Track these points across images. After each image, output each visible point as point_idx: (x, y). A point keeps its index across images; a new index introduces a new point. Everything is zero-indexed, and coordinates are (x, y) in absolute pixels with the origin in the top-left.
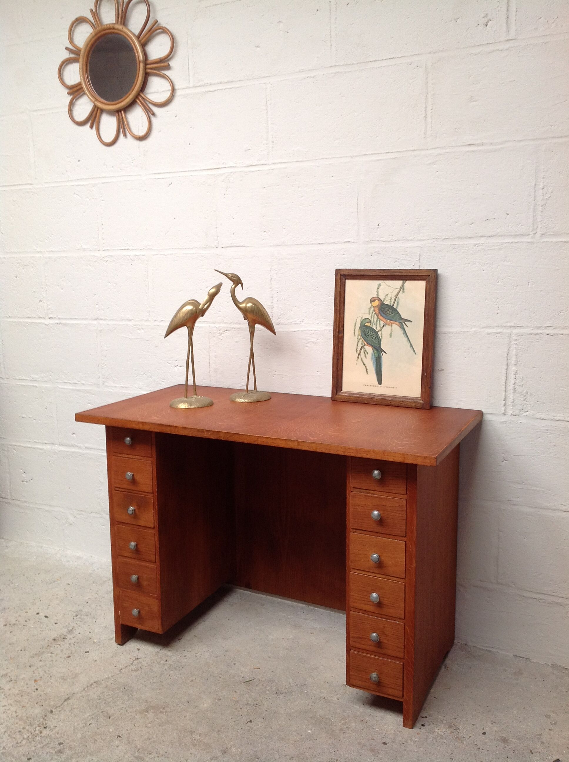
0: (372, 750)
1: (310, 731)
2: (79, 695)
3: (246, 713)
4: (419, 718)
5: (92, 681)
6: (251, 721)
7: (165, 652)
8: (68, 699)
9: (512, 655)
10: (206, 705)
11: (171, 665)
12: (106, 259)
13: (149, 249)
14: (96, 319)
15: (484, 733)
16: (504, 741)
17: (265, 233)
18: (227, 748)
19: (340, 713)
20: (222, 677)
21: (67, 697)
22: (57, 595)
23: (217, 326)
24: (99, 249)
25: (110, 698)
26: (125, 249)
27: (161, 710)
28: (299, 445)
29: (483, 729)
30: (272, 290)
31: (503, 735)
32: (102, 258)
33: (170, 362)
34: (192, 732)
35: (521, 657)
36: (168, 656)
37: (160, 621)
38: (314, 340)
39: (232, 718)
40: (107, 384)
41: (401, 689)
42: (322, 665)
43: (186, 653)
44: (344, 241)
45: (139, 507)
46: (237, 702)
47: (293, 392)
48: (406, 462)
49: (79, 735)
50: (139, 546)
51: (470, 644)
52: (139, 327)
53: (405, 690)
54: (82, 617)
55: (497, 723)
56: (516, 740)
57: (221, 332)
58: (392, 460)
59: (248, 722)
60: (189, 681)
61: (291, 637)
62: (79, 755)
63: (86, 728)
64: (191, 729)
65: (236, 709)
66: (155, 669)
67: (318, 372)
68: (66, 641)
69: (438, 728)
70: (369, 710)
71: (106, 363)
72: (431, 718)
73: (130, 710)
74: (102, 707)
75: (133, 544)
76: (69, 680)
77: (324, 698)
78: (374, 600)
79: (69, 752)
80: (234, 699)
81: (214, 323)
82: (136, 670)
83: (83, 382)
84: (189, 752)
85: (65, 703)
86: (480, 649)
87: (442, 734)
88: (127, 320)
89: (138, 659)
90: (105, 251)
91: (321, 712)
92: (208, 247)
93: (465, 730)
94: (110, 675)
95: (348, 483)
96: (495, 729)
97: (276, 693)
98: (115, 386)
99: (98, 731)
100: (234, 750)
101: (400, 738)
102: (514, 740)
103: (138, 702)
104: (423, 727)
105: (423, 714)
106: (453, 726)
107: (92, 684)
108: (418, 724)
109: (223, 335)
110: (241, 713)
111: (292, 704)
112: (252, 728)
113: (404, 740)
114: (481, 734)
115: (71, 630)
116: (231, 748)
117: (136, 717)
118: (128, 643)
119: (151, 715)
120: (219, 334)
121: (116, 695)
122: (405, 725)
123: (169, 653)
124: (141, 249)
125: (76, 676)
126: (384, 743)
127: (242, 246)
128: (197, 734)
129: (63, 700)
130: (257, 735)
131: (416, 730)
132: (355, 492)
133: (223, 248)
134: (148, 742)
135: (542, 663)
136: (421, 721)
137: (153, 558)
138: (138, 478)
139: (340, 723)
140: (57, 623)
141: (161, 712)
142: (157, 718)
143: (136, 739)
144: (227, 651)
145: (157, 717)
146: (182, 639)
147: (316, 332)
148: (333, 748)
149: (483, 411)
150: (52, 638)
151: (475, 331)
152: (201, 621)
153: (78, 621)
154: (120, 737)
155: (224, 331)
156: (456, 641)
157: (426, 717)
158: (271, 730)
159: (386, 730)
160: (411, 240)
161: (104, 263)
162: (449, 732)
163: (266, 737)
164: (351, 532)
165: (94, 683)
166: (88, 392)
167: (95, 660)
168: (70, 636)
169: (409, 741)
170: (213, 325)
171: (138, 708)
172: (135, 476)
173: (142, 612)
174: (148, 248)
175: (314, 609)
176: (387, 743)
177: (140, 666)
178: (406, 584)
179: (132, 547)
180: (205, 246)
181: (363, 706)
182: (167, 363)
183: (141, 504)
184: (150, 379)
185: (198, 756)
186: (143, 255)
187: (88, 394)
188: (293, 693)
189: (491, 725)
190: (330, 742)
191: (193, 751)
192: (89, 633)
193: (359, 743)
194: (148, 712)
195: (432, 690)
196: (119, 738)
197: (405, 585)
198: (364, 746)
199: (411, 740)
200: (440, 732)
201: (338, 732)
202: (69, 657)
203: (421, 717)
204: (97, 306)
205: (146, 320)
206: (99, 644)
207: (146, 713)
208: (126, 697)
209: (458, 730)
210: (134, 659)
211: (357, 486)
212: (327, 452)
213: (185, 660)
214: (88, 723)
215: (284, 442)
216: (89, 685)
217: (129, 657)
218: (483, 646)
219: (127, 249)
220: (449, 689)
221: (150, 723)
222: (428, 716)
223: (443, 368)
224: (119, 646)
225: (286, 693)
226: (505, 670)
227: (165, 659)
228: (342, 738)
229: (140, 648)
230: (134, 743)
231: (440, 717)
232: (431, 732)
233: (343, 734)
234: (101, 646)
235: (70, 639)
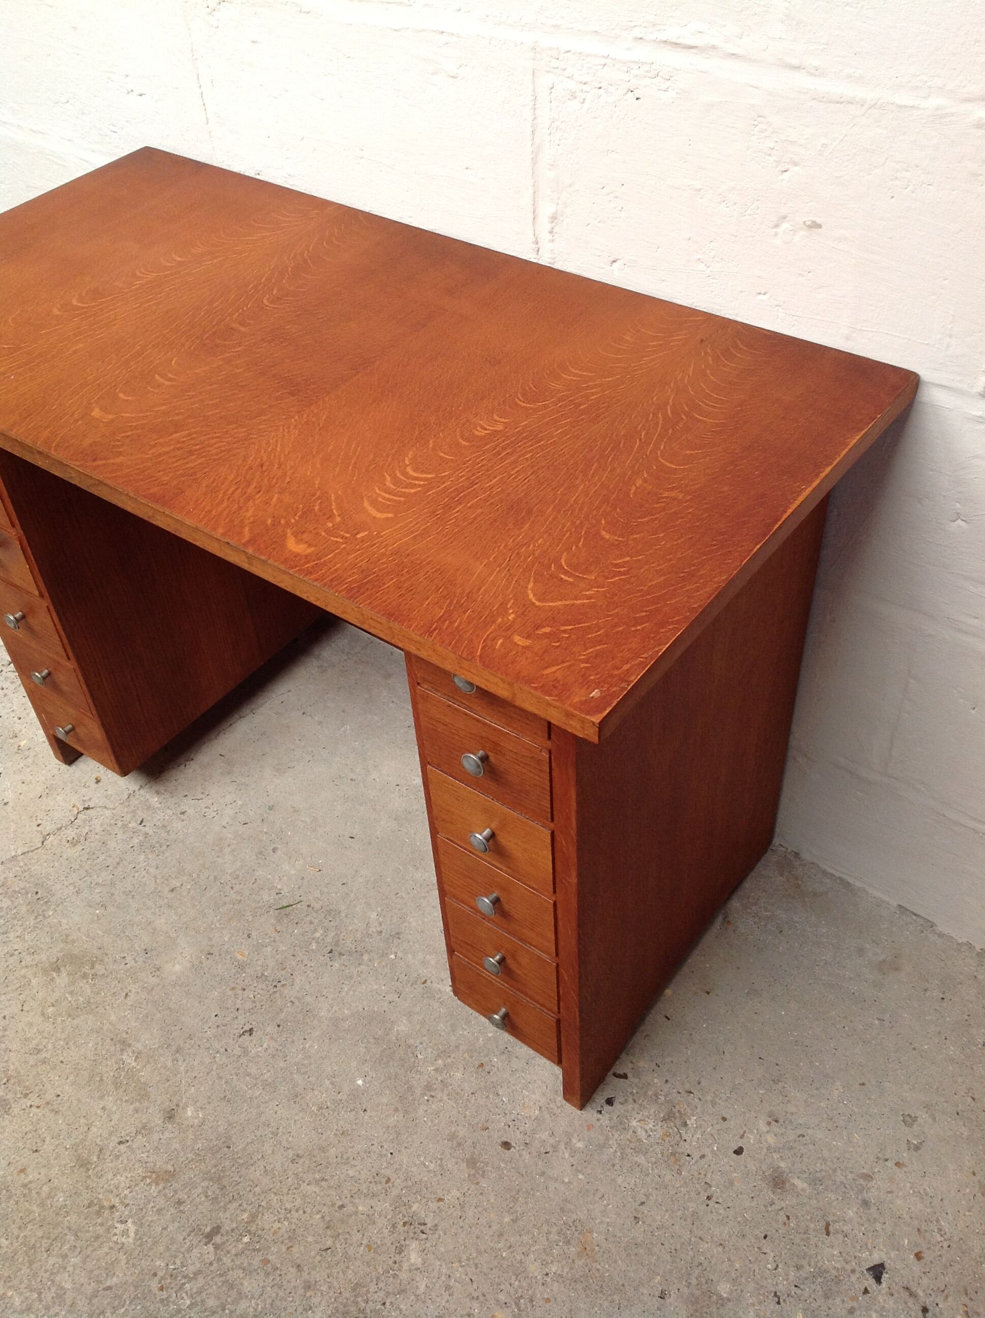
0: (472, 1163)
1: (360, 1082)
3: (249, 1005)
4: (610, 1078)
6: (251, 1031)
7: (148, 797)
9: (895, 904)
10: (178, 967)
11: (146, 835)
15: (739, 1151)
16: (776, 1185)
18: (177, 1105)
19: (443, 1034)
20: (237, 888)
27: (87, 968)
29: (742, 1137)
31: (782, 1165)
33: (113, 76)
34: (125, 1044)
35: (916, 915)
36: (149, 808)
38: (451, 67)
39: (216, 1016)
43: (188, 805)
46: (242, 967)
55: (781, 1121)
56: (806, 1185)
59: (243, 1034)
60: (167, 889)
64: (124, 1035)
65: (233, 989)
66: (112, 844)
69: (639, 1117)
72: (636, 1080)
73: (28, 960)
77: (425, 982)
80: (239, 957)
82: (74, 843)
84: (102, 1104)
86: (825, 873)
87: (643, 1137)
89: (87, 809)
91: (402, 1027)
93: (698, 1134)
94: (19, 852)
96: (771, 1139)
97: (331, 952)
98: (20, 126)
100: (190, 1112)
101: (544, 1136)
102: (800, 1184)
103: (48, 940)
104: (607, 1108)
105: (619, 1068)
106: (677, 1114)
108: (600, 1099)
110: (239, 1002)
111: (351, 993)
112: (245, 1052)
113: (552, 1141)
114: (731, 1152)
116: (186, 1106)
117: (34, 982)
119: (62, 980)
121: (15, 911)
123: (154, 800)
126: (506, 1145)
128: (133, 1052)
130: (249, 1075)
131: (590, 1114)
134: (32, 1060)
135: (960, 941)
136: (612, 1087)
137: (61, 650)
139: (433, 1065)
141: (85, 976)
142: (71, 993)
143: (14, 1047)
144: (271, 808)
145: (72, 988)
146: (193, 759)
147: (454, 38)
148: (392, 1141)
149: (920, 373)
152: (248, 711)
156: (776, 841)
157: (625, 1076)
158: (283, 1064)
159: (524, 1104)
162: (660, 1132)
163: (265, 1084)
167: (5, 801)
169: (562, 1146)
171: (44, 957)
176: (513, 1144)
177: (87, 829)
178: (557, 906)
185: (116, 1117)
188: (366, 957)
189: (764, 1128)
190: (391, 1121)
191: (109, 1101)
192: (16, 718)
193: (452, 1137)
194: (58, 970)
195: (668, 992)
198: (459, 1144)
199: (568, 1144)
200: (639, 1131)
201: (418, 1091)
203: (614, 1075)
206: (26, 753)
207: (55, 974)
208: (31, 921)
209: (683, 1131)
210: (81, 808)
213: (180, 825)
217: (74, 799)
218: (837, 870)
220: (708, 993)
221: (53, 1006)
222: (629, 1075)
223: (819, 221)
224: (64, 767)
225: (350, 953)
226: (861, 951)
227: (140, 815)
228: (421, 1112)
229: (103, 778)
230: (6, 1058)
231: (656, 1080)
232: (621, 1125)
233: (428, 1100)
234: (30, 760)
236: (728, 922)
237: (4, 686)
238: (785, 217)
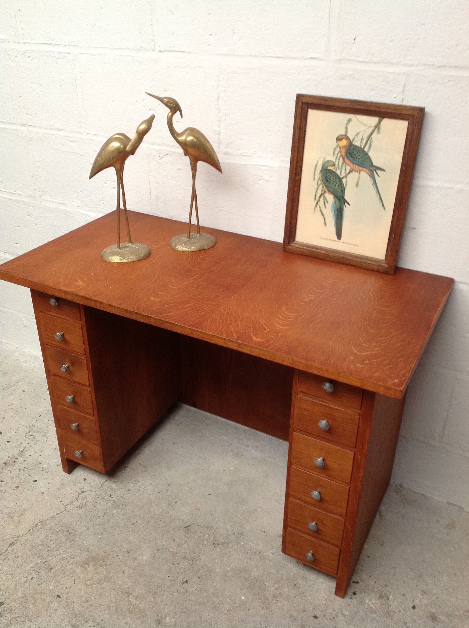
1: (243, 598)
2: (24, 539)
3: (182, 570)
4: (351, 583)
5: (37, 521)
6: (187, 582)
7: (110, 484)
8: (13, 543)
9: (446, 502)
10: (145, 557)
11: (114, 501)
12: (28, 55)
13: (74, 45)
14: (24, 125)
15: (414, 607)
16: (433, 619)
17: (211, 36)
18: (161, 618)
19: (274, 573)
20: (163, 520)
21: (12, 541)
22: (12, 404)
23: (157, 148)
24: (18, 41)
25: (53, 543)
26: (47, 44)
27: (101, 562)
28: (239, 347)
29: (413, 601)
30: (219, 112)
31: (433, 611)
32: (23, 52)
33: (107, 182)
34: (129, 594)
35: (455, 505)
36: (112, 489)
38: (267, 178)
39: (169, 576)
40: (43, 197)
41: (336, 569)
42: (260, 507)
43: (130, 486)
44: (309, 57)
45: (73, 364)
46: (175, 554)
49: (20, 594)
50: (76, 399)
51: (405, 486)
52: (71, 139)
53: (339, 570)
54: (34, 434)
55: (427, 593)
56: (445, 618)
57: (161, 155)
58: (348, 383)
59: (183, 583)
60: (130, 524)
61: (232, 468)
62: (19, 619)
63: (27, 584)
64: (127, 590)
65: (173, 564)
66: (99, 507)
67: (269, 214)
68: (17, 465)
69: (369, 598)
70: (302, 571)
71: (40, 175)
72: (363, 584)
73: (72, 561)
74: (45, 555)
76: (15, 518)
77: (260, 553)
78: (315, 498)
79: (9, 616)
80: (172, 550)
81: (154, 144)
82: (80, 507)
83: (20, 193)
84: (125, 621)
85: (10, 549)
86: (414, 492)
87: (372, 606)
88: (58, 129)
89: (83, 492)
90: (25, 44)
91: (255, 573)
92: (143, 49)
93: (395, 602)
94: (55, 514)
96: (425, 601)
97: (214, 544)
98: (52, 201)
99: (39, 588)
100: (168, 620)
101: (331, 611)
102: (443, 618)
103: (79, 551)
104: (354, 596)
105: (355, 579)
106: (384, 595)
107: (37, 524)
108: (350, 593)
109: (163, 160)
110: (178, 570)
111: (228, 560)
112: (187, 591)
113: (334, 613)
114: (411, 608)
115: (22, 451)
116: (165, 618)
117: (77, 570)
118: (75, 470)
119: (90, 568)
120: (160, 158)
121: (59, 540)
122: (336, 594)
123: (114, 486)
124: (65, 45)
125: (22, 513)
126: (316, 617)
127: (183, 52)
128: (134, 596)
129: (8, 545)
130: (191, 600)
131: (347, 600)
132: (300, 396)
133: (160, 51)
134: (85, 605)
136: (353, 588)
137: (91, 411)
139: (273, 587)
140: (9, 442)
141: (101, 566)
142: (97, 573)
143: (75, 601)
144: (169, 485)
145: (96, 571)
146: (127, 467)
147: (269, 168)
148: (265, 621)
149: (455, 279)
150: (4, 461)
152: (148, 444)
153: (29, 439)
154: (59, 597)
155: (164, 154)
157: (358, 582)
158: (205, 594)
159: (318, 599)
160: (396, 64)
161: (26, 58)
162: (379, 604)
163: (200, 604)
164: (295, 431)
165: (40, 522)
166: (25, 204)
167: (42, 492)
168: (21, 460)
169: (340, 615)
170: (152, 147)
171: (79, 559)
172: (66, 336)
173: (84, 453)
174: (73, 44)
176: (318, 616)
177: (85, 501)
178: (351, 489)
180: (139, 48)
181: (297, 565)
182: (105, 183)
183: (74, 362)
184: (88, 198)
186: (68, 53)
187: (25, 206)
188: (230, 545)
189: (421, 596)
190: (262, 613)
191: (128, 619)
192: (38, 456)
193: (291, 616)
194: (88, 564)
196: (58, 598)
197: (349, 490)
198: (295, 619)
199: (342, 613)
200: (370, 604)
201: (270, 599)
202: (18, 487)
203: (353, 582)
204: (24, 110)
205: (79, 132)
206: (47, 470)
207: (86, 566)
208: (68, 544)
209: (388, 602)
210: (80, 492)
211: (304, 391)
213: (129, 495)
214: (30, 578)
215: (223, 341)
216: (34, 525)
217: (76, 488)
219: (50, 44)
220: (382, 545)
221: (89, 580)
224: (67, 475)
225: (223, 544)
226: (438, 522)
227: (109, 493)
228: (274, 607)
229: (87, 478)
230: (72, 606)
231: (371, 583)
232: (362, 602)
233: (276, 602)
234: (50, 473)
235: (21, 463)
236: (382, 515)
237: (29, 442)
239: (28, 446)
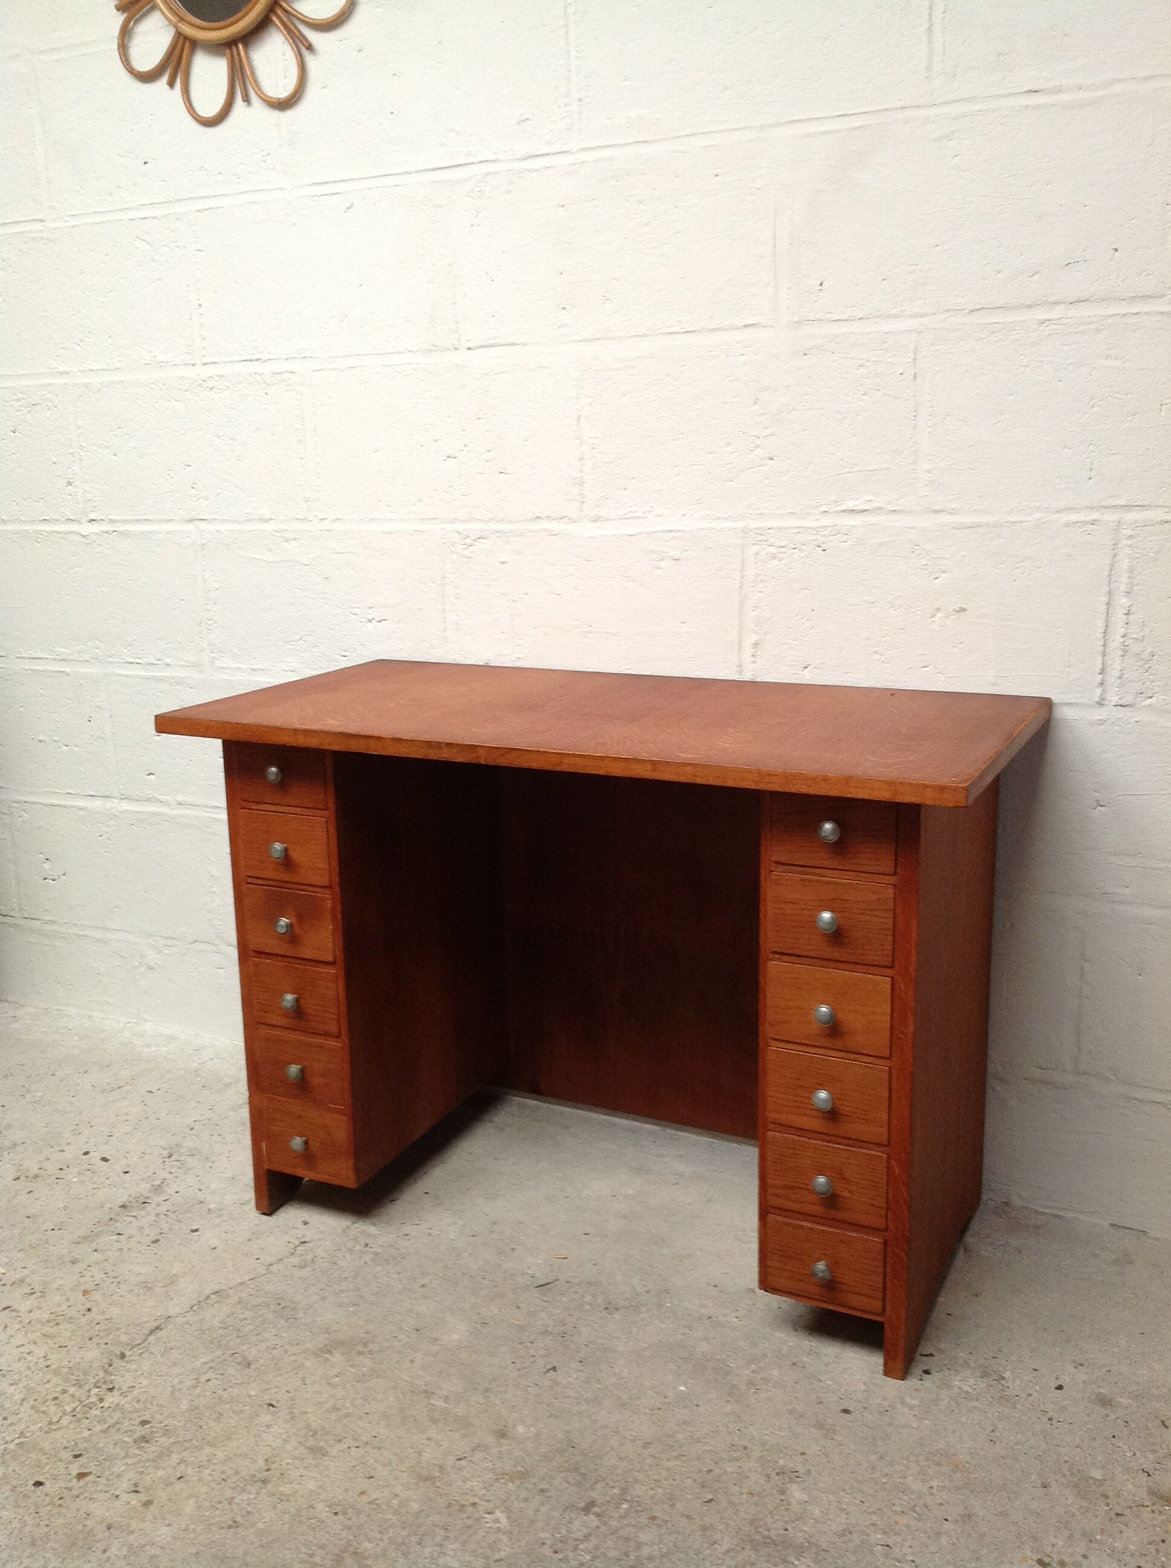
0: (820, 1426)
1: (682, 1388)
2: (180, 1320)
3: (542, 1352)
4: (918, 1357)
5: (208, 1292)
6: (554, 1369)
7: (364, 1228)
8: (158, 1328)
9: (1106, 1224)
10: (455, 1337)
11: (376, 1254)
12: (210, 385)
13: (305, 357)
14: (191, 521)
15: (1060, 1388)
16: (1104, 1404)
17: (564, 312)
18: (506, 1427)
19: (746, 1348)
20: (488, 1277)
21: (155, 1324)
22: (127, 1114)
23: (460, 527)
24: (193, 362)
25: (249, 1324)
26: (251, 360)
27: (360, 1348)
29: (1057, 1378)
30: (581, 443)
31: (1101, 1390)
32: (200, 382)
33: (356, 611)
34: (428, 1394)
35: (1128, 1229)
36: (369, 1235)
37: (351, 1162)
38: (675, 553)
39: (513, 1363)
40: (219, 664)
42: (701, 1250)
43: (407, 1228)
44: (743, 324)
45: (301, 919)
46: (522, 1328)
47: (628, 669)
48: (900, 799)
49: (184, 1405)
50: (302, 1002)
51: (1016, 1202)
52: (288, 536)
54: (182, 1158)
55: (1086, 1365)
56: (1130, 1401)
57: (468, 541)
58: (866, 797)
59: (547, 1371)
60: (416, 1287)
62: (187, 1445)
63: (198, 1390)
64: (424, 1387)
65: (521, 1343)
66: (343, 1263)
67: (683, 625)
68: (149, 1208)
69: (959, 1378)
70: (807, 1343)
71: (216, 618)
72: (943, 1356)
73: (292, 1350)
74: (232, 1343)
75: (289, 997)
76: (158, 1289)
77: (710, 1318)
78: (822, 1106)
79: (163, 1440)
80: (516, 1322)
81: (454, 521)
82: (302, 1266)
83: (169, 661)
84: (425, 1436)
85: (152, 1338)
86: (1036, 1212)
87: (970, 1390)
88: (261, 520)
89: (304, 1242)
90: (207, 366)
91: (705, 1347)
92: (435, 348)
93: (1018, 1382)
94: (246, 1278)
95: (763, 852)
96: (1084, 1377)
97: (606, 1308)
98: (239, 668)
99: (225, 1394)
100: (520, 1429)
101: (879, 1400)
102: (1125, 1401)
103: (308, 1333)
104: (925, 1376)
105: (926, 1348)
106: (992, 1373)
107: (208, 1297)
108: (917, 1370)
109: (472, 549)
110: (532, 1352)
111: (642, 1332)
112: (557, 1383)
113: (886, 1403)
114: (1053, 1389)
115: (159, 1186)
116: (514, 1426)
117: (308, 1363)
118: (281, 1210)
119: (337, 1358)
120: (465, 546)
121: (262, 1318)
122: (887, 1372)
123: (372, 1230)
124: (287, 359)
125: (172, 1281)
126: (846, 1411)
127: (512, 344)
128: (440, 1397)
129: (147, 1332)
130: (568, 1397)
131: (911, 1382)
132: (778, 872)
133: (469, 349)
134: (334, 1416)
136: (921, 1364)
137: (333, 1027)
138: (296, 854)
139: (747, 1369)
140: (127, 1172)
141: (360, 1353)
142: (352, 1366)
143: (309, 1410)
144: (494, 1223)
145: (351, 1363)
146: (398, 1199)
147: (680, 533)
148: (735, 1422)
149: (1053, 698)
150: (119, 1202)
151: (1038, 520)
152: (438, 1163)
153: (172, 1166)
154: (273, 1406)
155: (474, 538)
156: (985, 1196)
157: (931, 1355)
158: (599, 1386)
159: (848, 1383)
160: (896, 316)
161: (206, 392)
162: (983, 1385)
163: (588, 1402)
164: (771, 960)
165: (214, 1293)
166: (179, 683)
167: (213, 1246)
168: (156, 1199)
169: (899, 1406)
170: (450, 527)
171: (309, 1345)
172: (291, 852)
173: (311, 1143)
174: (303, 355)
175: (676, 1135)
176: (852, 1410)
177: (310, 1256)
178: (893, 1071)
179: (289, 1005)
180: (429, 348)
181: (794, 1333)
182: (351, 613)
183: (307, 912)
184: (315, 650)
185: (445, 1444)
186: (292, 372)
187: (179, 687)
188: (643, 1309)
189: (1072, 1370)
190: (727, 1409)
191: (432, 1433)
192: (196, 1191)
193: (792, 1412)
194: (330, 1352)
195: (941, 1299)
196: (271, 1408)
197: (890, 1074)
198: (801, 1416)
199: (903, 1403)
200: (963, 1386)
201: (743, 1387)
202: (156, 1241)
203: (922, 1355)
204: (193, 491)
205: (303, 520)
206: (220, 1213)
207: (327, 1356)
208: (282, 1323)
209: (1003, 1382)
210: (297, 1243)
211: (783, 859)
212: (717, 783)
213: (407, 1243)
214: (203, 1379)
215: (621, 765)
216: (202, 1299)
217: (286, 1238)
218: (1046, 1207)
219: (256, 360)
220: (977, 1296)
221: (337, 1377)
222: (935, 1354)
223: (964, 606)
224: (266, 1217)
225: (626, 1308)
226: (1094, 1255)
227: (362, 1241)
228: (752, 1400)
229: (310, 1220)
230: (305, 1419)
231: (961, 1354)
232: (946, 1385)
233: (755, 1392)
234: (225, 1217)
235: (158, 1205)
237: (172, 1171)
238: (938, 609)
239: (168, 1176)
